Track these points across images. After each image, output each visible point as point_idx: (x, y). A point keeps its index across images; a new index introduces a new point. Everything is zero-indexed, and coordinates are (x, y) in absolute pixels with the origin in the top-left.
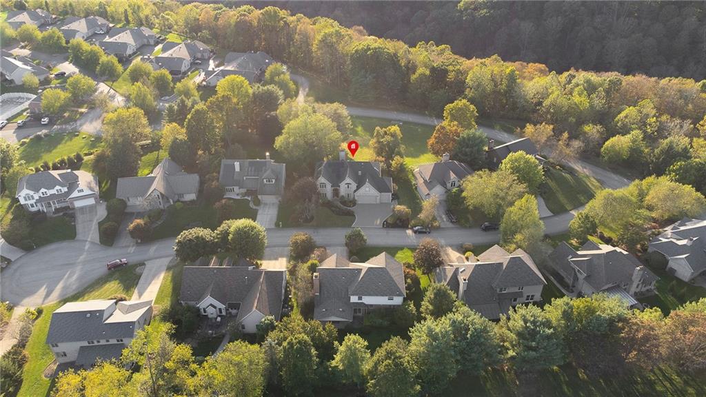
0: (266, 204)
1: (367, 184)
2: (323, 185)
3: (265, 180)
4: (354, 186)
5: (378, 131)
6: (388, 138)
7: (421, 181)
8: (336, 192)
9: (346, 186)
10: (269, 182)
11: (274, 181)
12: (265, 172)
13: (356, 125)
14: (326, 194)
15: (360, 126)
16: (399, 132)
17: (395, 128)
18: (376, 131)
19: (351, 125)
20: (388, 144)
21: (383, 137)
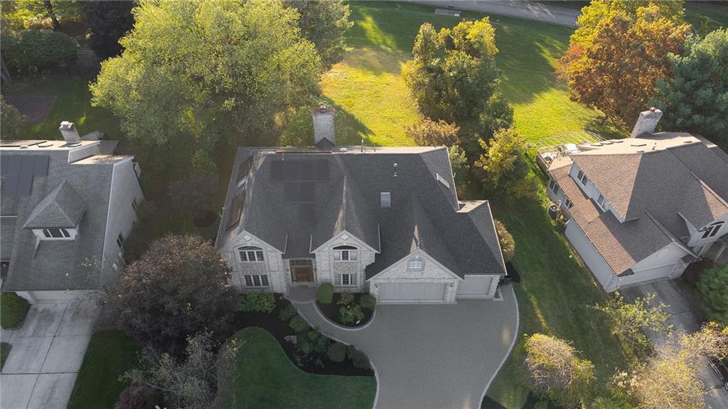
0: (48, 317)
1: (416, 251)
2: (249, 254)
3: (39, 234)
4: (366, 254)
5: (427, 40)
8: (303, 271)
9: (339, 253)
10: (57, 234)
11: (73, 233)
12: (42, 197)
13: (363, 19)
14: (265, 278)
15: (369, 19)
16: (489, 39)
17: (480, 30)
18: (420, 37)
19: (350, 19)
20: (460, 81)
21: (440, 54)
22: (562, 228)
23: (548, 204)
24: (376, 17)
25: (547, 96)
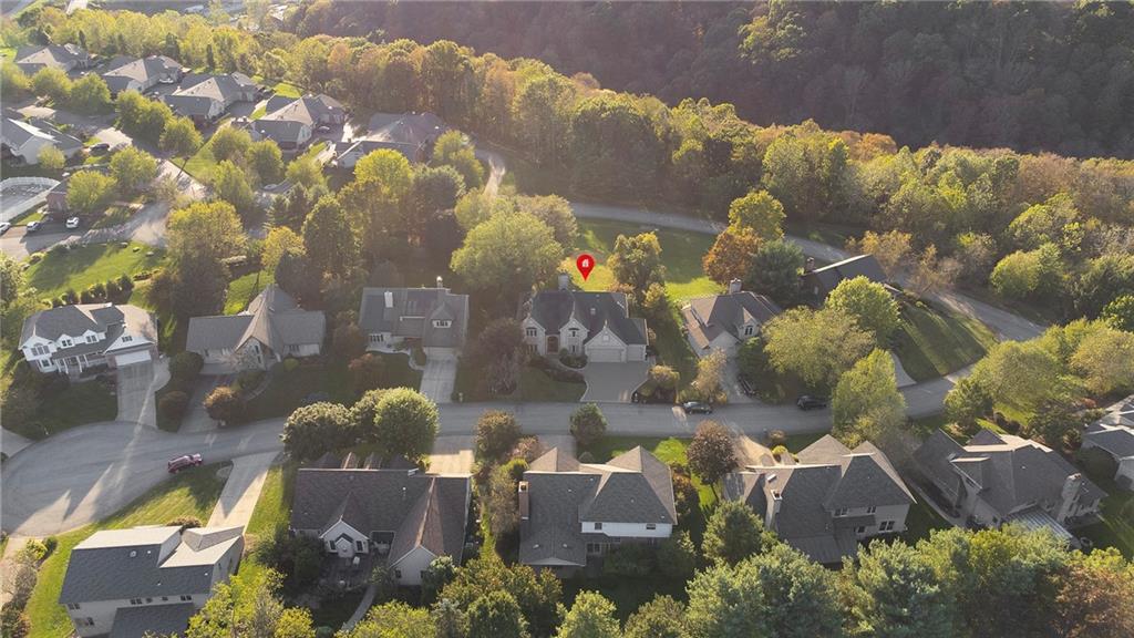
0: (436, 363)
1: (606, 330)
2: (533, 331)
3: (435, 323)
4: (583, 332)
5: (621, 243)
6: (639, 253)
7: (694, 326)
8: (553, 343)
9: (571, 333)
10: (442, 325)
11: (450, 323)
12: (435, 308)
13: (585, 232)
14: (536, 346)
15: (590, 232)
16: (655, 244)
17: (649, 238)
18: (618, 242)
19: (577, 231)
20: (638, 264)
21: (630, 252)
22: (686, 337)
23: (682, 327)
24: (596, 232)
25: (700, 280)
